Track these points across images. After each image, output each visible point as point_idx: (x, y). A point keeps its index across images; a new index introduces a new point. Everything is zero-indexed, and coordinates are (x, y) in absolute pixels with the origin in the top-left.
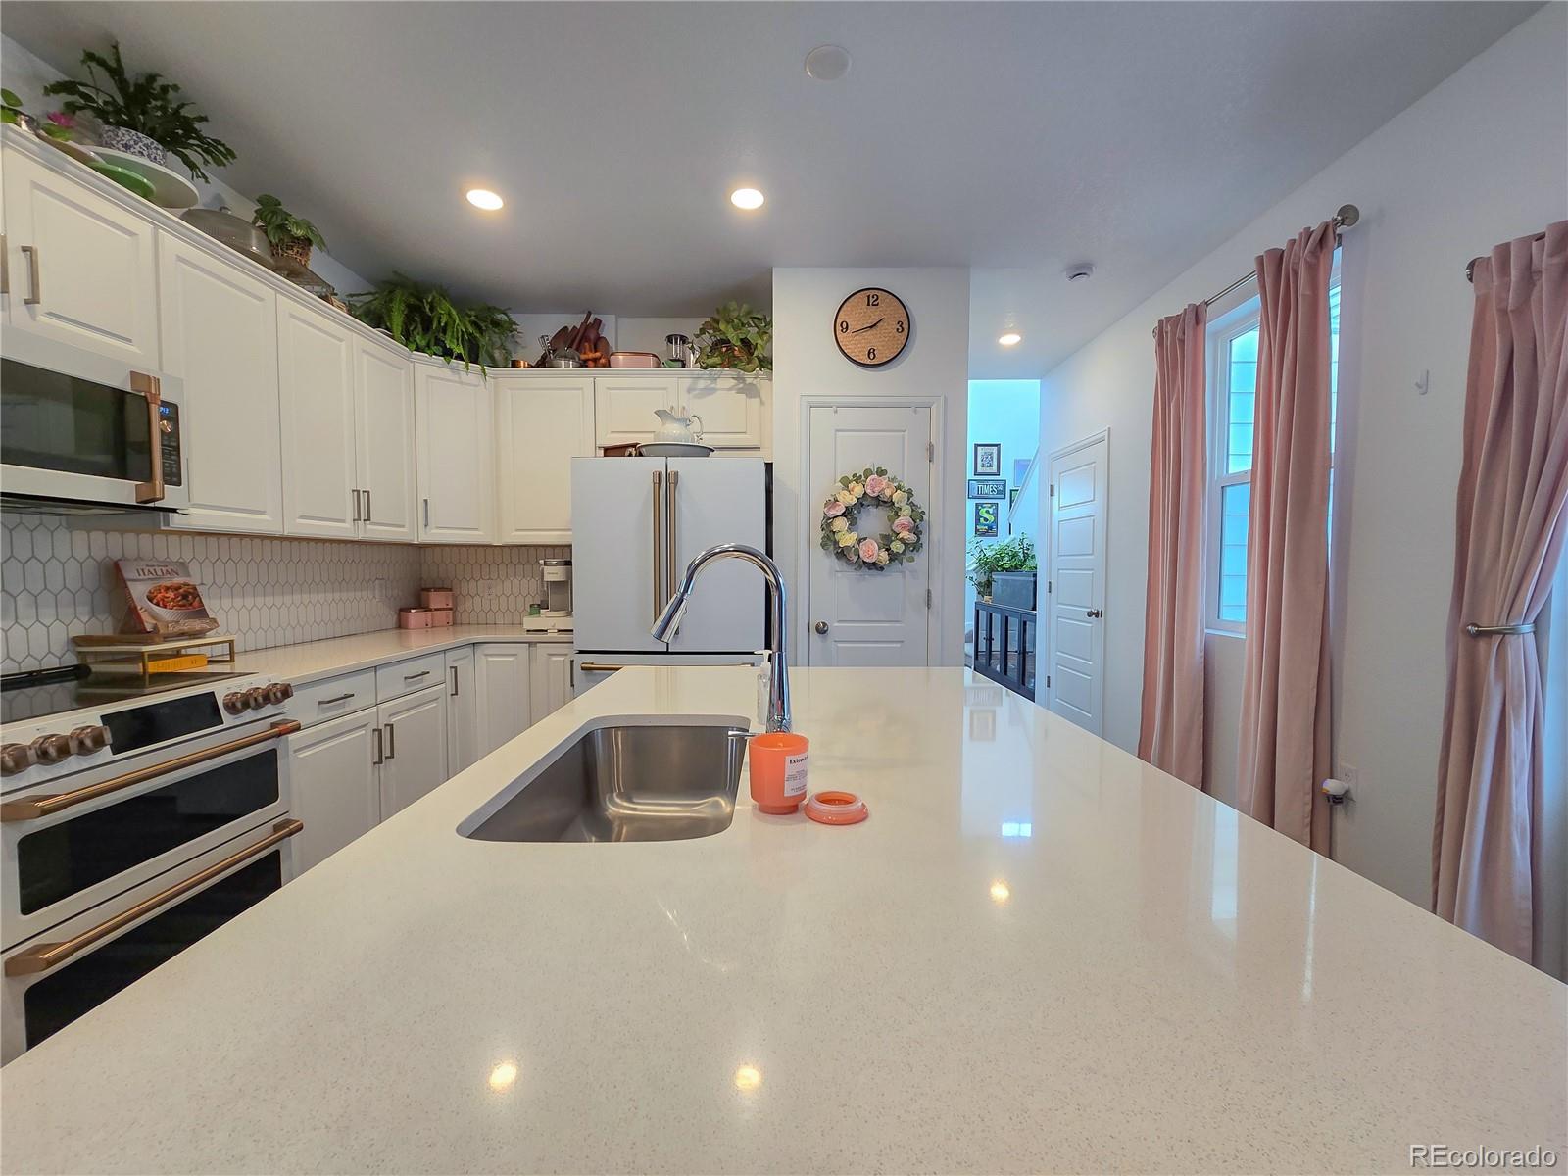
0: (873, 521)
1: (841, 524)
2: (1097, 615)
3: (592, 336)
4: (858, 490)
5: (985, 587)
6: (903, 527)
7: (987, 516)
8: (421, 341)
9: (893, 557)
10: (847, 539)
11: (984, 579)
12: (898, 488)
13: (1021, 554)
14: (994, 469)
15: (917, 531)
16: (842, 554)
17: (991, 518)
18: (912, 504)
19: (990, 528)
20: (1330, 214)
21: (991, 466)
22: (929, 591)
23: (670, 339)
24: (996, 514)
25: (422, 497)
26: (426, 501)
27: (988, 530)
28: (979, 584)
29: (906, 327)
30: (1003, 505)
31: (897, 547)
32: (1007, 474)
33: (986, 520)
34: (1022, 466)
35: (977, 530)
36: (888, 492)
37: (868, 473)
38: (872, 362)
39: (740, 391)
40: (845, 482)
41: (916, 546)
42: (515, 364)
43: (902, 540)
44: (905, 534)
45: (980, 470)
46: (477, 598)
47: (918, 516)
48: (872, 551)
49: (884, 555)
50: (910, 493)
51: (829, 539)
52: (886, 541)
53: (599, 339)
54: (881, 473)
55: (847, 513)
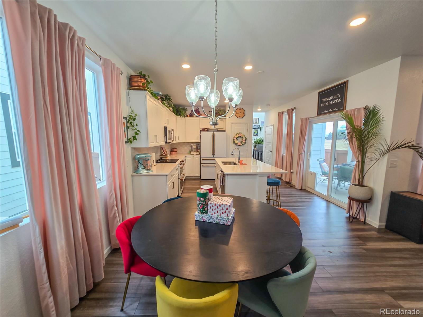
0: (240, 140)
1: (236, 140)
2: (271, 152)
3: (198, 111)
4: (238, 136)
5: (255, 147)
6: (244, 140)
7: (256, 132)
8: (178, 114)
9: (243, 144)
10: (236, 142)
11: (255, 145)
12: (243, 135)
13: (262, 141)
14: (257, 123)
15: (246, 141)
16: (236, 144)
17: (257, 133)
18: (245, 137)
19: (256, 134)
20: (293, 108)
21: (257, 122)
22: (247, 149)
23: (210, 112)
24: (257, 132)
25: (178, 136)
26: (178, 137)
27: (256, 135)
28: (254, 146)
29: (244, 113)
30: (259, 130)
31: (243, 143)
32: (260, 124)
33: (256, 133)
34: (263, 122)
35: (254, 135)
36: (242, 136)
37: (239, 133)
38: (240, 118)
39: (221, 120)
40: (236, 134)
41: (246, 143)
42: (187, 116)
43: (244, 142)
44: (244, 141)
45: (254, 123)
46: (180, 150)
47: (246, 139)
48: (240, 144)
49: (241, 144)
50: (245, 136)
51: (234, 142)
52: (241, 142)
53: (199, 111)
54: (241, 133)
55: (237, 139)
